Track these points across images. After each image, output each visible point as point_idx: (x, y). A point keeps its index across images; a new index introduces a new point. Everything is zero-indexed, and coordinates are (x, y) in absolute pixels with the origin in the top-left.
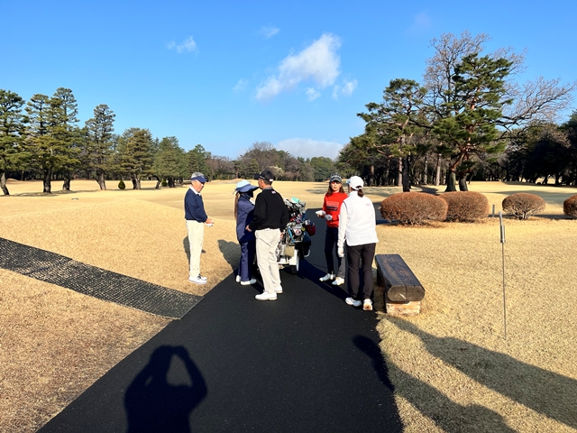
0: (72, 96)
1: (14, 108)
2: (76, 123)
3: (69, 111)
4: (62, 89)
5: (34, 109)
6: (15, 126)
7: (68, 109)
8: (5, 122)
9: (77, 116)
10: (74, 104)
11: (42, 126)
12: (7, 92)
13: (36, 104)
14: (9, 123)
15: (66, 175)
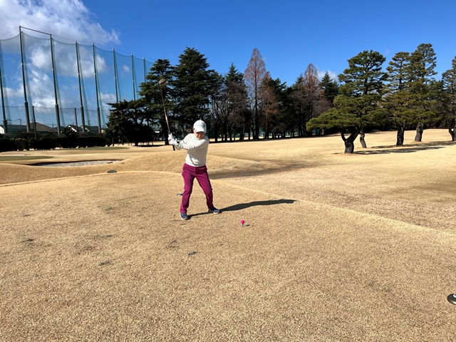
0: (432, 50)
1: (375, 67)
2: (433, 76)
3: (428, 65)
4: (423, 45)
5: (395, 68)
6: (375, 84)
7: (427, 63)
8: (366, 81)
9: (435, 70)
10: (433, 57)
11: (401, 83)
12: (369, 52)
13: (397, 62)
14: (368, 82)
15: (419, 126)
